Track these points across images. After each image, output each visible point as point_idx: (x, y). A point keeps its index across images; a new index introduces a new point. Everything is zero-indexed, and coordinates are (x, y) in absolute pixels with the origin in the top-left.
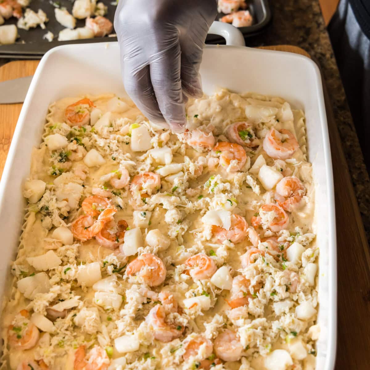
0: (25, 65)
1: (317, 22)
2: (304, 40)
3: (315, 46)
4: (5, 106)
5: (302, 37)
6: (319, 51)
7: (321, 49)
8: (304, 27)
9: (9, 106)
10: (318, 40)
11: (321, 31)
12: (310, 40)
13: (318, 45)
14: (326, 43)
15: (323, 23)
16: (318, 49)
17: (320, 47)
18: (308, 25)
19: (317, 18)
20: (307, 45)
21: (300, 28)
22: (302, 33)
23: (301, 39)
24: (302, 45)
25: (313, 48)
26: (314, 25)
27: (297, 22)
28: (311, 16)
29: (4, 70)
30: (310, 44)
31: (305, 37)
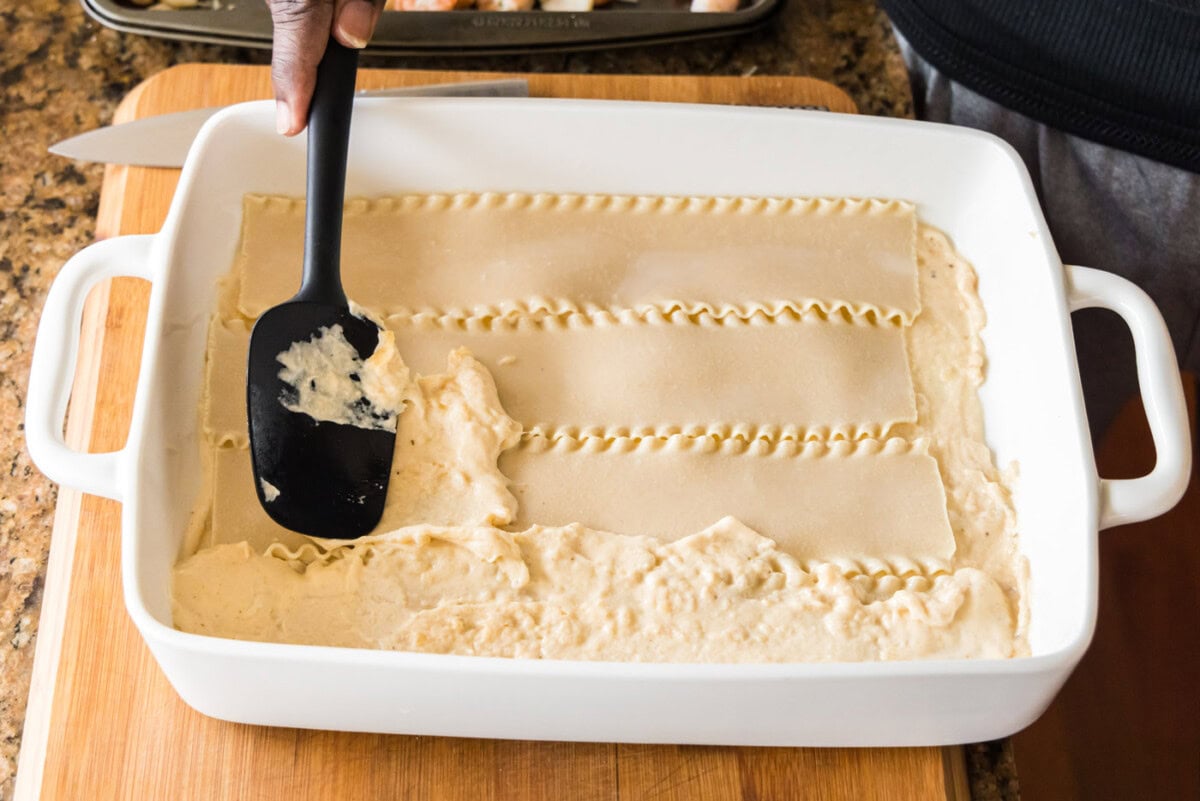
0: (210, 75)
1: (882, 25)
2: (850, 66)
3: (874, 81)
4: (160, 171)
5: (845, 57)
6: (881, 94)
7: (886, 90)
8: (853, 34)
9: (167, 173)
10: (879, 68)
11: (891, 47)
12: (862, 68)
13: (880, 81)
14: (897, 78)
16: (879, 89)
17: (883, 87)
18: (862, 32)
20: (854, 78)
21: (843, 36)
22: (845, 50)
23: (843, 63)
24: (844, 78)
25: (868, 87)
26: (876, 30)
27: (839, 22)
28: (871, 10)
29: (163, 80)
30: (862, 77)
31: (854, 58)
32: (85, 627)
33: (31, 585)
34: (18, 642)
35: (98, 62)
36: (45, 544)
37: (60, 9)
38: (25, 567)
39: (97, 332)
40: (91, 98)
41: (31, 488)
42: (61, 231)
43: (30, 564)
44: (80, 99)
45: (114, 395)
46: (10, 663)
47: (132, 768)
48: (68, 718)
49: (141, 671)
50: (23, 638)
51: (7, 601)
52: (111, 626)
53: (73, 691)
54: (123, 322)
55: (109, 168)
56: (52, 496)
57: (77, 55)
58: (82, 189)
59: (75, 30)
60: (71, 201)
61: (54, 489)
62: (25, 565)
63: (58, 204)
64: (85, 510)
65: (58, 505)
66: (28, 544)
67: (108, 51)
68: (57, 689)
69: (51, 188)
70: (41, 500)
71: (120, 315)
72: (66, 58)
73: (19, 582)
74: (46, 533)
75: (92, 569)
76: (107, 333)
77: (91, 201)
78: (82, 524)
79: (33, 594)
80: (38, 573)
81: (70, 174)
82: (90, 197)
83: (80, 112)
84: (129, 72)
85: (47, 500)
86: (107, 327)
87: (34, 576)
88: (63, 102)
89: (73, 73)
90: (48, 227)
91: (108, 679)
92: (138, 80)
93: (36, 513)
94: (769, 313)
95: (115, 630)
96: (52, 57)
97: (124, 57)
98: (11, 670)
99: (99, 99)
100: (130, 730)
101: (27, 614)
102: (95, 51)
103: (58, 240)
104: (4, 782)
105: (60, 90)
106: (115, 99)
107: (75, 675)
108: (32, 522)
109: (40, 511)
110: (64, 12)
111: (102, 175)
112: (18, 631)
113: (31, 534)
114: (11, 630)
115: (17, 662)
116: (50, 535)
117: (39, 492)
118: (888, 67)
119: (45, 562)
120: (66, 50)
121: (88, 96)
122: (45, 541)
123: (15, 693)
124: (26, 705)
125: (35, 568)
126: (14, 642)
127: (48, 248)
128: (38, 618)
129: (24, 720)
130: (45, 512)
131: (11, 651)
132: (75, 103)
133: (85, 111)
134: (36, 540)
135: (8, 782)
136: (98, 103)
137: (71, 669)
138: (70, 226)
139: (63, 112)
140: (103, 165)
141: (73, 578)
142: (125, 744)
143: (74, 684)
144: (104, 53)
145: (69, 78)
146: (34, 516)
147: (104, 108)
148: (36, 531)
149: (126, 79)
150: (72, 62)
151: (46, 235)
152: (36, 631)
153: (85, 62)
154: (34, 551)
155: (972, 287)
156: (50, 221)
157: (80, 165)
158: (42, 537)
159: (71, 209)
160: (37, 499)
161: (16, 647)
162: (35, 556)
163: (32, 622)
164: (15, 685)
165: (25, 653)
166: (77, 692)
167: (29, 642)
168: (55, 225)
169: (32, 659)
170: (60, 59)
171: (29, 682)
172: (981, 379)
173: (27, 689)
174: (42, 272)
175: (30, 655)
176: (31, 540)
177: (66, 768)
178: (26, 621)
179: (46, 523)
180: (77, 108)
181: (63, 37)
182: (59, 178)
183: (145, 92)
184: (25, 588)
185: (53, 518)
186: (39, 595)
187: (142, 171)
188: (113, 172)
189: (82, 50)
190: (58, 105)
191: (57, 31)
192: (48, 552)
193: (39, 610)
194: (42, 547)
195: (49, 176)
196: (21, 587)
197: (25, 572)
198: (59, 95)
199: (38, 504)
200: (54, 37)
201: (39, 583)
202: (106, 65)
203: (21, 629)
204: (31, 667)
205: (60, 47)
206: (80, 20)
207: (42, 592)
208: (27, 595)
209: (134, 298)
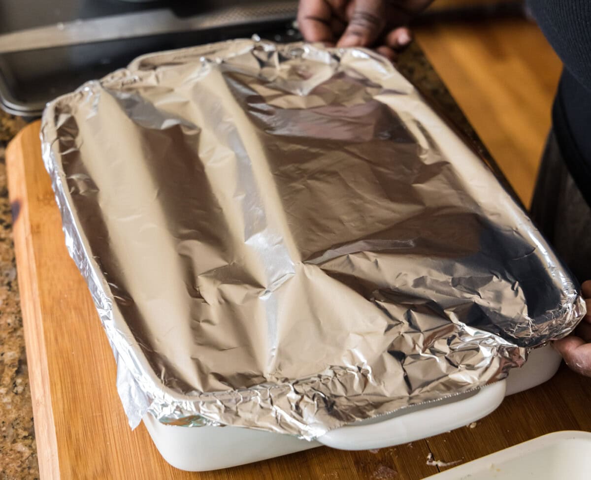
32: (61, 366)
33: (17, 363)
34: (17, 391)
36: (21, 344)
38: (11, 356)
39: (27, 239)
41: (4, 320)
43: (14, 354)
46: (15, 402)
49: (101, 381)
50: (20, 389)
51: (5, 373)
52: (76, 364)
53: (63, 397)
54: (41, 229)
56: (18, 321)
61: (19, 318)
62: (10, 355)
66: (9, 345)
71: (39, 227)
73: (9, 363)
74: (20, 338)
76: (33, 236)
79: (20, 367)
80: (19, 358)
85: (16, 324)
86: (32, 234)
87: (17, 360)
91: (82, 388)
93: (10, 331)
98: (17, 405)
101: (19, 377)
104: (28, 458)
108: (9, 336)
109: (12, 330)
112: (16, 386)
113: (10, 341)
114: (11, 386)
115: (19, 400)
116: (23, 339)
117: (9, 321)
119: (23, 352)
122: (21, 342)
123: (22, 415)
125: (18, 355)
126: (15, 391)
130: (15, 330)
131: (14, 396)
134: (14, 343)
135: (30, 458)
137: (59, 387)
142: (102, 416)
143: (62, 393)
146: (9, 333)
148: (12, 339)
152: (26, 384)
154: (14, 348)
158: (18, 341)
160: (9, 324)
161: (16, 394)
162: (15, 350)
163: (23, 381)
164: (20, 411)
165: (24, 395)
166: (65, 397)
167: (24, 390)
169: (30, 398)
173: (31, 411)
175: (27, 396)
176: (11, 343)
178: (19, 381)
179: (19, 334)
184: (14, 366)
192: (24, 347)
194: (18, 345)
196: (12, 365)
197: (12, 358)
199: (10, 327)
203: (17, 384)
208: (16, 369)
209: (45, 219)
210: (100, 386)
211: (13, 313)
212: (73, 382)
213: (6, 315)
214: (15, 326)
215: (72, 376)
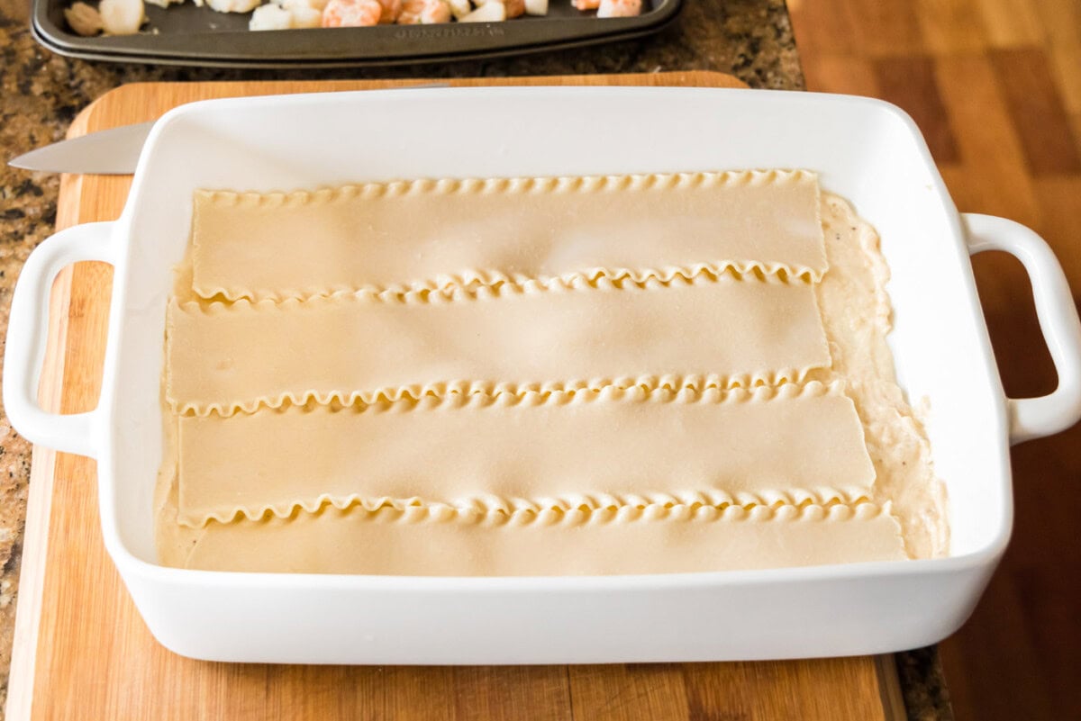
0: (155, 91)
1: (775, 25)
2: (747, 63)
3: (770, 75)
4: (113, 178)
5: (742, 55)
6: (777, 86)
7: (782, 82)
8: (748, 35)
9: (120, 179)
10: (775, 64)
11: (784, 45)
12: (759, 64)
13: (776, 74)
14: (792, 71)
15: (788, 28)
16: (775, 82)
17: (779, 79)
18: (757, 33)
19: (775, 17)
20: (752, 74)
21: (738, 37)
22: (742, 49)
23: (741, 61)
24: (742, 74)
25: (765, 80)
26: (769, 31)
27: (734, 25)
28: (763, 13)
29: (111, 98)
30: (759, 72)
31: (750, 56)
32: (63, 585)
33: (9, 552)
35: (49, 89)
36: (20, 515)
37: (11, 44)
38: (3, 536)
39: (61, 322)
40: (44, 121)
41: (5, 466)
42: (22, 238)
43: (8, 533)
44: (34, 122)
45: (80, 378)
47: (114, 707)
48: (52, 665)
49: (118, 620)
50: (4, 600)
52: (87, 582)
53: (54, 642)
54: (85, 311)
55: (65, 177)
56: (25, 472)
57: (29, 83)
58: (40, 200)
59: (27, 61)
60: (30, 212)
61: (26, 466)
63: (19, 214)
64: (58, 479)
65: (31, 480)
66: (4, 515)
67: (58, 79)
68: (40, 640)
69: (11, 200)
70: (15, 476)
71: (82, 305)
72: (19, 86)
74: (20, 506)
75: (67, 531)
76: (70, 321)
77: (49, 210)
78: (56, 491)
79: (11, 560)
80: (15, 542)
81: (27, 187)
82: (47, 207)
83: (34, 133)
84: (77, 96)
85: (20, 476)
86: (70, 317)
87: (11, 544)
88: (19, 125)
89: (27, 99)
90: (9, 235)
91: (87, 629)
92: (87, 102)
93: (11, 488)
94: (686, 275)
95: (91, 583)
96: (6, 86)
97: (73, 83)
99: (52, 120)
100: (111, 674)
101: (6, 579)
102: (47, 79)
103: (19, 246)
105: (14, 114)
106: (66, 121)
107: (56, 626)
108: (7, 496)
109: (14, 487)
110: (15, 46)
111: (57, 188)
113: (7, 507)
116: (25, 507)
117: (13, 469)
118: (782, 62)
119: (21, 531)
120: (18, 79)
121: (40, 119)
122: (21, 512)
124: (10, 659)
125: (12, 537)
127: (11, 253)
128: (18, 581)
129: (9, 673)
130: (19, 487)
132: (29, 126)
133: (39, 131)
134: (11, 512)
136: (50, 125)
137: (52, 622)
138: (30, 233)
139: (18, 133)
140: (58, 177)
141: (50, 539)
142: (105, 686)
143: (55, 635)
144: (54, 80)
145: (23, 104)
146: (9, 491)
147: (57, 128)
148: (12, 504)
149: (76, 102)
150: (25, 89)
151: (8, 241)
152: (16, 593)
153: (37, 89)
154: (11, 522)
155: (875, 245)
156: (11, 230)
157: (37, 179)
158: (18, 510)
159: (30, 218)
160: (11, 475)
162: (11, 527)
163: (12, 585)
165: (7, 614)
166: (58, 642)
167: (10, 603)
168: (16, 233)
169: (14, 619)
170: (14, 87)
171: (12, 638)
172: (889, 327)
173: (10, 645)
174: (5, 274)
175: (11, 615)
176: (7, 511)
177: (52, 708)
178: (6, 584)
179: (21, 496)
180: (32, 130)
181: (15, 68)
182: (18, 191)
183: (95, 109)
184: (4, 555)
185: (28, 492)
186: (17, 560)
187: (96, 178)
188: (68, 184)
189: (33, 79)
190: (14, 127)
191: (9, 63)
192: (24, 522)
193: (17, 574)
194: (18, 518)
195: (8, 191)
197: (4, 540)
198: (13, 119)
199: (12, 480)
200: (7, 68)
201: (17, 550)
202: (56, 91)
204: (13, 626)
205: (13, 77)
206: (30, 53)
207: (20, 558)
208: (6, 561)
209: (94, 291)
210: (114, 629)
211: (21, 455)
212: (76, 617)
213: (9, 456)
214: (19, 479)
215: (77, 605)
